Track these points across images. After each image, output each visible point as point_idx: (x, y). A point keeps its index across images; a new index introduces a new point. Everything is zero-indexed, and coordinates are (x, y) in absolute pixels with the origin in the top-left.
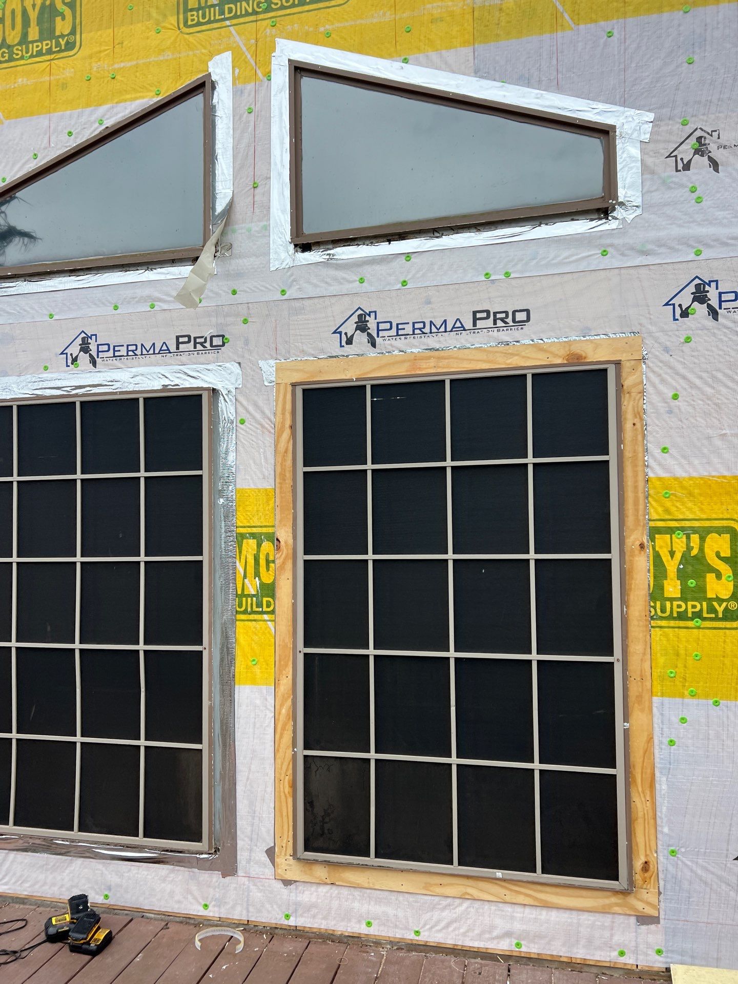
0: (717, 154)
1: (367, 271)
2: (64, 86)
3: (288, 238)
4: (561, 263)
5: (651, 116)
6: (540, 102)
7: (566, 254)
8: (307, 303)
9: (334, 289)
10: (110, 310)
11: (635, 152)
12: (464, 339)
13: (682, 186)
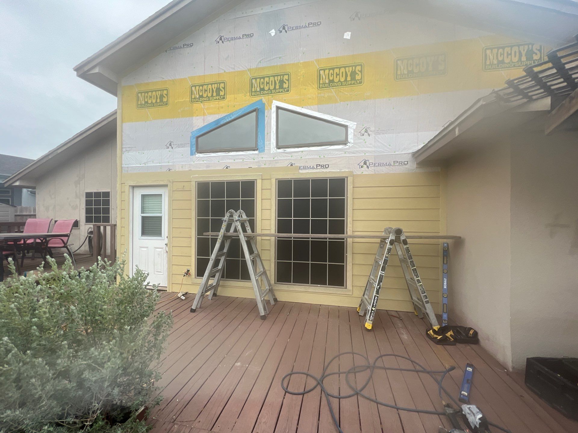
0: (370, 133)
1: (293, 154)
2: (222, 108)
3: (275, 146)
4: (336, 155)
5: (356, 123)
6: (332, 119)
7: (337, 152)
8: (279, 161)
9: (285, 158)
10: (233, 161)
11: (353, 131)
12: (315, 171)
13: (362, 139)
